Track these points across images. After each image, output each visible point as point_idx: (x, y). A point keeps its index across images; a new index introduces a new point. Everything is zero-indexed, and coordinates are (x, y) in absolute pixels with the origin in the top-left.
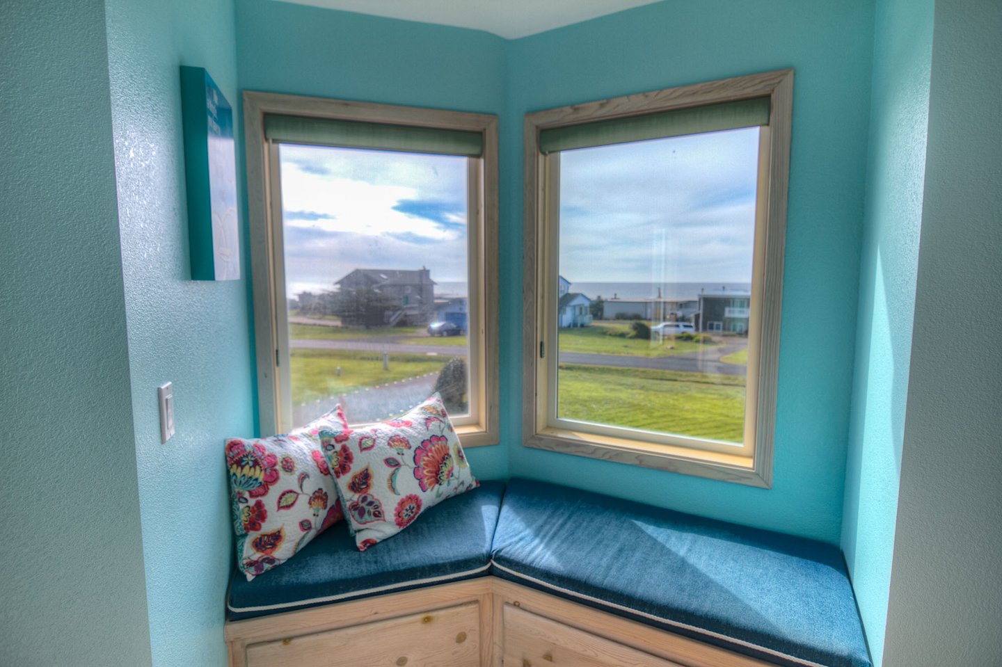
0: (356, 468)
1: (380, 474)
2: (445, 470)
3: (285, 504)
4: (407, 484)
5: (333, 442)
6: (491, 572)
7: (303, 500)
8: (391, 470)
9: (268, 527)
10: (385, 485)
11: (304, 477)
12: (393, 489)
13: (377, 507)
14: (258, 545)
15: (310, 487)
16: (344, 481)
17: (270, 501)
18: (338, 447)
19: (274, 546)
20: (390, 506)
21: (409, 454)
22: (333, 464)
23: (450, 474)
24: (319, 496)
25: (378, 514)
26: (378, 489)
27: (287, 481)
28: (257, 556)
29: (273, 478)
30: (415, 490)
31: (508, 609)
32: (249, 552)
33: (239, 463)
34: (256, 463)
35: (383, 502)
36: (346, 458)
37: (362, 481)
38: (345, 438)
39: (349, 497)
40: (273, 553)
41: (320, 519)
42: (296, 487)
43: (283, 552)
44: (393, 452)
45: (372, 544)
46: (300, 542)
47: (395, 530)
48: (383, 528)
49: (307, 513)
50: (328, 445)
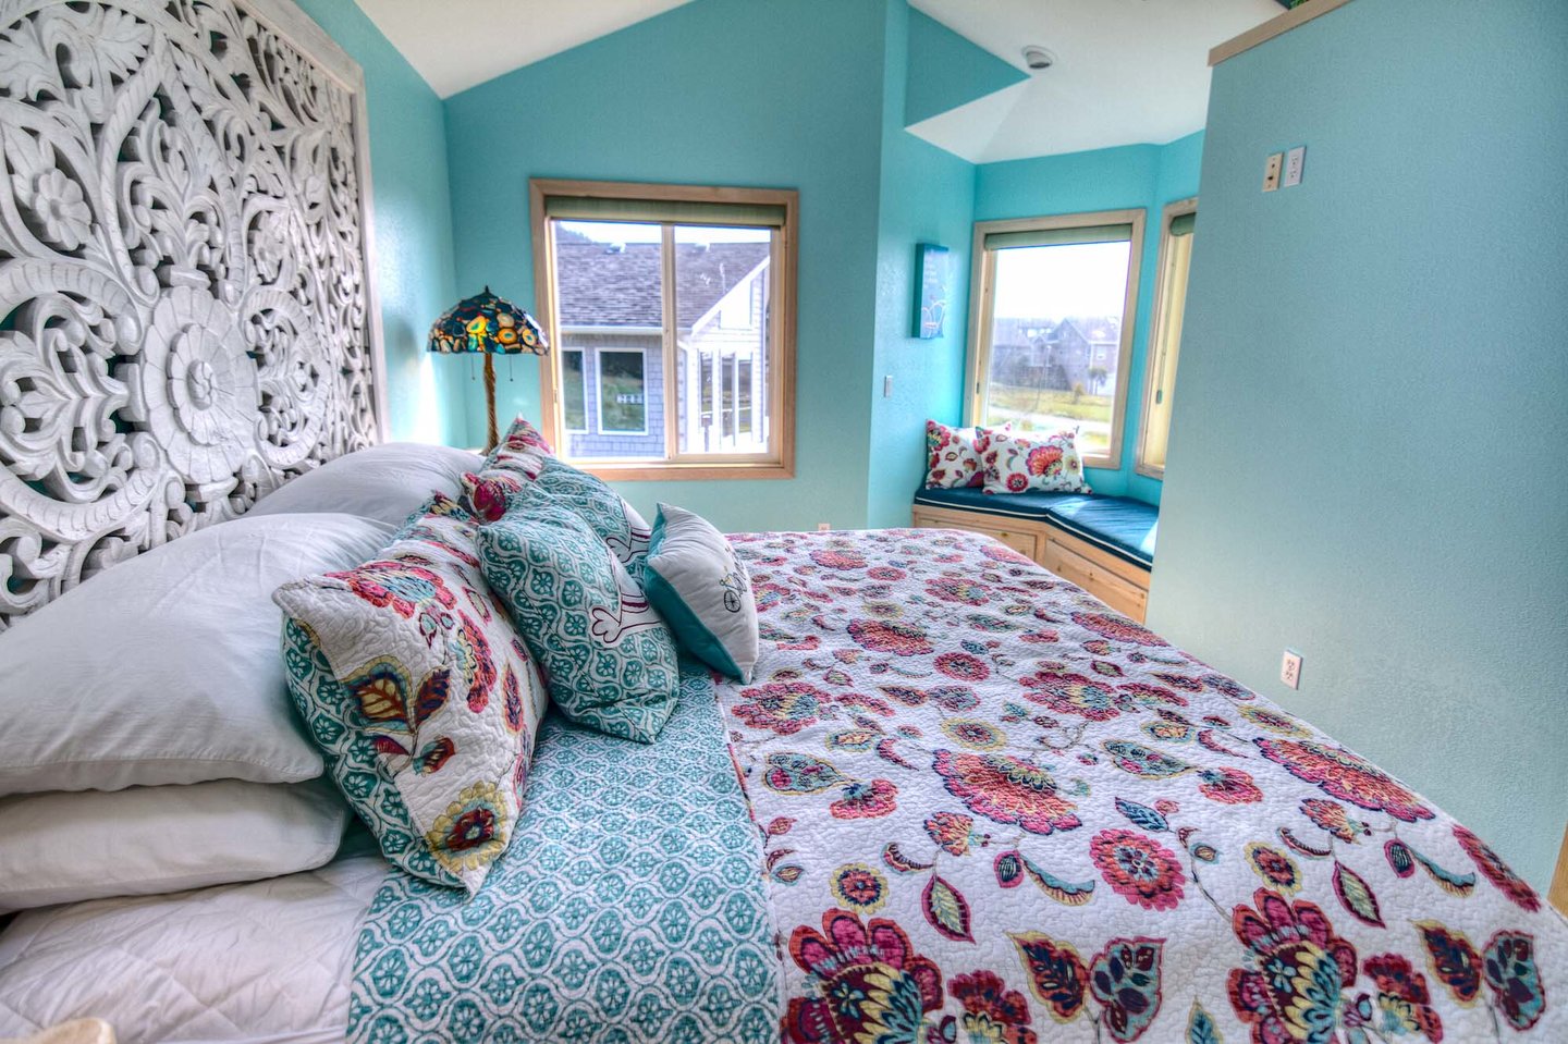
0: (990, 449)
1: (1003, 457)
2: (1053, 468)
3: (950, 457)
4: (1019, 466)
5: (983, 434)
6: (1046, 520)
7: (959, 461)
8: (1010, 455)
9: (939, 467)
10: (1004, 462)
11: (963, 449)
12: (1009, 466)
13: (996, 473)
14: (935, 475)
15: (966, 455)
16: (984, 455)
17: (943, 454)
18: (985, 437)
19: (940, 477)
20: (1005, 475)
21: (1026, 452)
22: (980, 445)
23: (1058, 472)
24: (971, 463)
25: (997, 478)
26: (1000, 464)
27: (952, 447)
28: (932, 480)
29: (946, 444)
30: (1024, 471)
31: (1049, 542)
32: (930, 478)
33: (932, 431)
34: (939, 434)
35: (1002, 472)
36: (987, 442)
37: (993, 458)
38: (990, 433)
39: (986, 466)
40: (941, 481)
41: (969, 474)
42: (957, 452)
43: (945, 482)
44: (1016, 447)
45: (990, 492)
46: (955, 482)
47: (1006, 490)
48: (998, 487)
49: (962, 469)
50: (978, 435)
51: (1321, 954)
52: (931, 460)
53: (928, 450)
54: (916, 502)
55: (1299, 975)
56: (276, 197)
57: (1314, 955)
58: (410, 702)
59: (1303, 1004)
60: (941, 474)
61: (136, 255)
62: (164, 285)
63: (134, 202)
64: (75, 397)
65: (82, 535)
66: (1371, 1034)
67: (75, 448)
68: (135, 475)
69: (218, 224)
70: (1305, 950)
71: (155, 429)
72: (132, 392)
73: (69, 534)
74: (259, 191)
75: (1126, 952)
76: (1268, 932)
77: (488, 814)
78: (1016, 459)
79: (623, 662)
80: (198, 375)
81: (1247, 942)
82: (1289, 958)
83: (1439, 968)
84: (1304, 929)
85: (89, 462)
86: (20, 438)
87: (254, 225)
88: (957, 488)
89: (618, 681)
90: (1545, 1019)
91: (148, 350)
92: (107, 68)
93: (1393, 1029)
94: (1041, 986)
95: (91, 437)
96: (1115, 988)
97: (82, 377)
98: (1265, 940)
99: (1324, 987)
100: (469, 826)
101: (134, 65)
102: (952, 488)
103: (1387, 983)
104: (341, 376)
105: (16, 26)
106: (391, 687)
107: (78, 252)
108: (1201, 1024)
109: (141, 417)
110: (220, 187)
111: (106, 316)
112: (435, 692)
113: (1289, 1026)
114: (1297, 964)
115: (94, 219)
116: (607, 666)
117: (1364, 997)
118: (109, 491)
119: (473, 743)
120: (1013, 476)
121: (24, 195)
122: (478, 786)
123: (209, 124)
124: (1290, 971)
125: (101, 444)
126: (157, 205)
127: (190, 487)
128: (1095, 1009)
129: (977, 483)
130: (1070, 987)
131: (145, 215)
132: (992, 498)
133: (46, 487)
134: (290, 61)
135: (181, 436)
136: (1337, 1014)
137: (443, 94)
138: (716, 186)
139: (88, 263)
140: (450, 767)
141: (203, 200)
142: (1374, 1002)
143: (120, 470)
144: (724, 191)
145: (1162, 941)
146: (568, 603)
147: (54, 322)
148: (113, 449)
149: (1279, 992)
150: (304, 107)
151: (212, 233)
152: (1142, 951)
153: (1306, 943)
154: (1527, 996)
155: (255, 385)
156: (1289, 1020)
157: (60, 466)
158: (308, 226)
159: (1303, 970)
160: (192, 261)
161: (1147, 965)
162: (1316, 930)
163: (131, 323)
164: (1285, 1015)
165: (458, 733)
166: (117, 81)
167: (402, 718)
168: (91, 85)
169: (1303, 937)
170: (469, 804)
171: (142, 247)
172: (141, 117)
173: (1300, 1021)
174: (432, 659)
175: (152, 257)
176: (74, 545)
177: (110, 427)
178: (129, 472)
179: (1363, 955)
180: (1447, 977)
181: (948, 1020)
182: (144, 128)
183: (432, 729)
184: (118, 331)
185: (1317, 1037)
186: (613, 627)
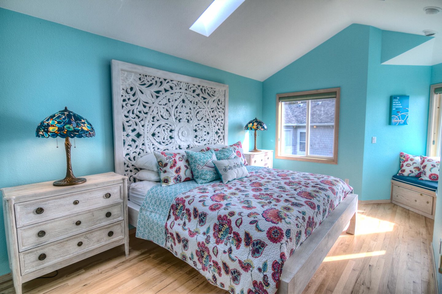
0: (424, 164)
1: (429, 167)
3: (408, 165)
4: (435, 171)
5: (422, 158)
7: (412, 167)
8: (432, 167)
9: (403, 168)
11: (414, 163)
12: (430, 170)
13: (425, 173)
14: (401, 171)
15: (415, 165)
16: (422, 166)
17: (405, 164)
18: (423, 159)
19: (403, 172)
20: (428, 173)
22: (421, 162)
24: (417, 168)
26: (427, 170)
27: (410, 162)
29: (407, 160)
30: (438, 173)
33: (401, 156)
34: (404, 157)
35: (427, 172)
36: (424, 162)
37: (425, 167)
38: (425, 158)
39: (422, 170)
40: (403, 173)
41: (416, 172)
42: (412, 164)
43: (406, 174)
44: (436, 164)
45: (422, 180)
46: (409, 174)
47: (429, 179)
48: (426, 178)
49: (413, 170)
50: (421, 159)
51: (227, 227)
52: (401, 166)
53: (400, 163)
54: (393, 179)
55: (223, 228)
56: (203, 109)
57: (226, 226)
58: (163, 165)
59: (222, 233)
60: (404, 171)
61: (176, 119)
62: (179, 122)
63: (177, 113)
64: (164, 134)
65: (163, 149)
66: (228, 242)
67: (164, 139)
68: (171, 144)
69: (190, 114)
70: (225, 225)
71: (175, 138)
72: (173, 134)
73: (161, 148)
74: (200, 108)
75: (203, 213)
76: (222, 220)
77: (168, 180)
78: (434, 169)
79: (200, 173)
80: (183, 132)
81: (218, 220)
82: (223, 225)
83: (245, 239)
84: (227, 222)
85: (165, 141)
86: (157, 138)
87: (198, 113)
88: (411, 177)
89: (199, 175)
90: (259, 258)
91: (176, 129)
92: (175, 99)
93: (232, 243)
94: (193, 213)
95: (166, 138)
96: (201, 218)
97: (166, 132)
98: (221, 221)
99: (226, 232)
100: (165, 180)
101: (179, 98)
102: (408, 176)
103: (235, 236)
104: (215, 134)
105: (164, 98)
106: (161, 163)
107: (168, 119)
108: (209, 228)
109: (173, 137)
110: (192, 109)
111: (170, 125)
112: (166, 165)
113: (219, 235)
114: (223, 226)
115: (170, 115)
116: (198, 172)
117: (231, 237)
118: (167, 145)
119: (169, 172)
120: (432, 174)
121: (162, 114)
122: (168, 177)
123: (191, 102)
124: (222, 227)
125: (167, 140)
126: (180, 113)
127: (179, 146)
128: (198, 220)
129: (418, 176)
130: (196, 215)
131: (178, 114)
132: (421, 181)
133: (160, 143)
134: (210, 89)
135: (179, 140)
136: (226, 237)
137: (262, 81)
138: (317, 90)
139: (169, 120)
140: (166, 174)
141: (188, 111)
142: (231, 238)
143: (169, 143)
144: (319, 90)
145: (208, 214)
146: (194, 163)
147: (164, 126)
148: (168, 140)
149: (219, 229)
150: (212, 95)
151: (189, 115)
152: (205, 214)
153: (226, 224)
154: (258, 252)
155: (194, 134)
156: (219, 234)
157: (161, 141)
158: (210, 112)
159: (224, 228)
160: (185, 118)
161: (205, 216)
162: (228, 223)
163: (174, 126)
164: (219, 233)
165: (167, 170)
166: (176, 100)
167: (162, 167)
168: (172, 101)
169: (226, 223)
170: (166, 178)
171: (177, 118)
172: (179, 103)
173: (221, 235)
174: (167, 161)
175: (178, 119)
176: (161, 149)
177: (168, 138)
178: (170, 143)
179: (234, 230)
180: (245, 241)
181: (184, 213)
182: (179, 105)
183: (165, 169)
184: (172, 127)
185: (222, 238)
186: (201, 168)
